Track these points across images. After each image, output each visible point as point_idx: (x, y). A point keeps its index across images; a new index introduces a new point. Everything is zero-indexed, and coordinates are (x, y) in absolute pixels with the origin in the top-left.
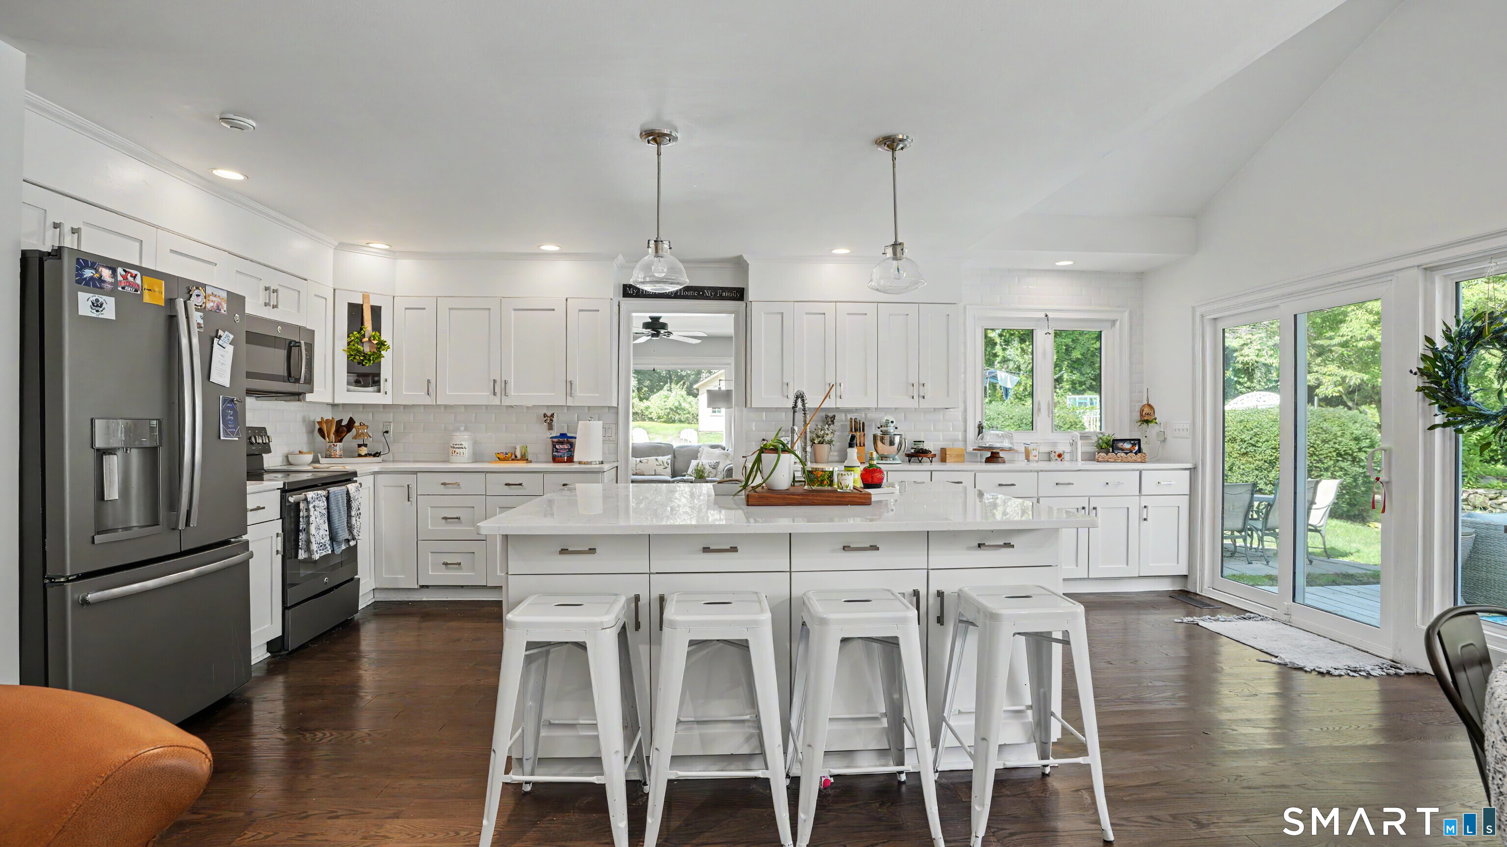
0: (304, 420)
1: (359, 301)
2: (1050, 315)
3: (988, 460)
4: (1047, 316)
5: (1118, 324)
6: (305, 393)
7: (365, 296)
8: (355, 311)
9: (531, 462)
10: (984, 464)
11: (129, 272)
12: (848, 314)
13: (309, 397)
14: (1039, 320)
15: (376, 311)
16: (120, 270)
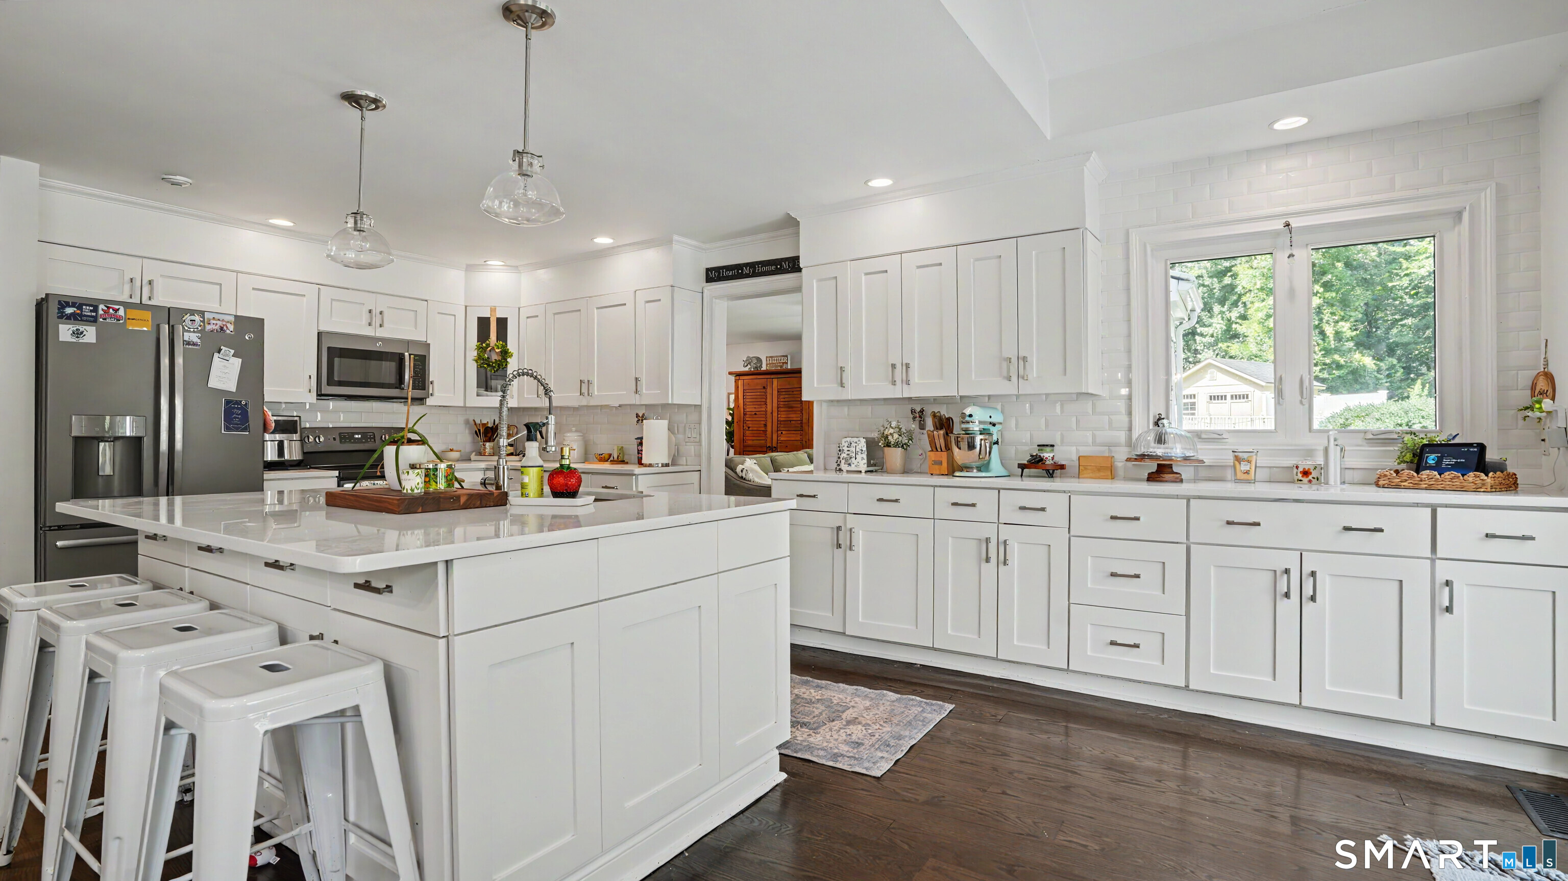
0: (467, 422)
1: (486, 314)
2: (1294, 223)
3: (1152, 478)
4: (1287, 225)
5: (1466, 216)
6: (426, 398)
7: (493, 310)
8: (483, 323)
9: (627, 463)
10: (1146, 483)
11: (111, 308)
12: (919, 267)
13: (429, 401)
14: (1276, 234)
15: (502, 323)
16: (101, 307)
